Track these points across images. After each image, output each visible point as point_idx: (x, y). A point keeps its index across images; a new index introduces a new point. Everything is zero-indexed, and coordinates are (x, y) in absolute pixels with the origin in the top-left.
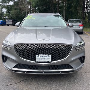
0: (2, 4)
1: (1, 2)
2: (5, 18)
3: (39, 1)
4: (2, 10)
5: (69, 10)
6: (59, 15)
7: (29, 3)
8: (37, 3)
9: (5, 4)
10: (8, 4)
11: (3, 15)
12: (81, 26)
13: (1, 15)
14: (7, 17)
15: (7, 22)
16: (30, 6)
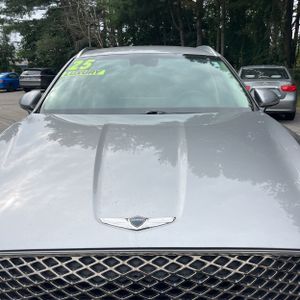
0: (9, 18)
1: (5, 12)
2: (17, 64)
3: (131, 4)
4: (8, 40)
5: (239, 33)
6: (213, 52)
7: (98, 12)
8: (126, 9)
9: (18, 19)
10: (26, 17)
11: (12, 56)
12: (289, 90)
13: (7, 54)
14: (25, 63)
15: (24, 80)
16: (101, 23)
